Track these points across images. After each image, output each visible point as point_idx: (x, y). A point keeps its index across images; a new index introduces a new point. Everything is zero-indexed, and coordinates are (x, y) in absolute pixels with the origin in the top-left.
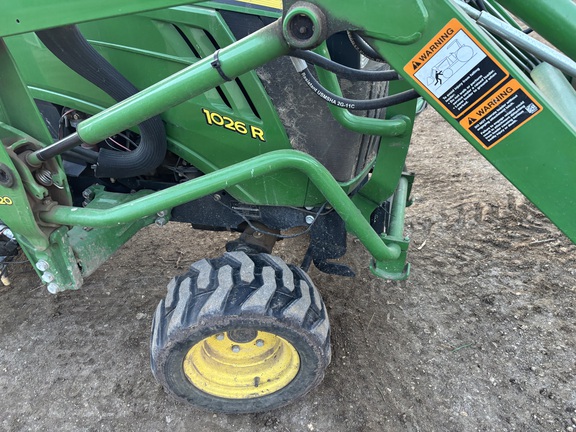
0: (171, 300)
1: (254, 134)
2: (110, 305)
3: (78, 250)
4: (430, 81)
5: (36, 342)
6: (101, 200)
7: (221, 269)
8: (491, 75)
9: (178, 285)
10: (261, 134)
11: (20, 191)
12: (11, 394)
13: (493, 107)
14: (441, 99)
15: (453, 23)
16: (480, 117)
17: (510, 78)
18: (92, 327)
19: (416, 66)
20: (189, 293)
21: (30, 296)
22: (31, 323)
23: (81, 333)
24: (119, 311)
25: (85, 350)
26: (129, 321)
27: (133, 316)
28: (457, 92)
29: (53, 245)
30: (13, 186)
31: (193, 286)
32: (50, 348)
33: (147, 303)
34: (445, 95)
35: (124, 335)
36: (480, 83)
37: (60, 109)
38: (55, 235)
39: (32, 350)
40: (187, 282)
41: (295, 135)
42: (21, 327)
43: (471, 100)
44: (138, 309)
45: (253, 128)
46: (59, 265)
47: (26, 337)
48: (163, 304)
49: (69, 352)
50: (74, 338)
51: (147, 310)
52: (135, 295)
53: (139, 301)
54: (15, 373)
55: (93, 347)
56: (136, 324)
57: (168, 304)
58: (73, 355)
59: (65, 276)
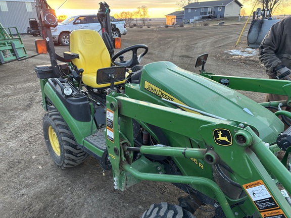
0: (149, 213)
1: (200, 166)
2: (132, 196)
3: (128, 178)
4: (251, 194)
5: (104, 199)
6: (142, 160)
7: (170, 211)
8: (273, 204)
9: (154, 208)
10: (202, 167)
11: (119, 157)
12: (90, 215)
13: (273, 215)
14: (254, 202)
15: (260, 181)
16: (267, 215)
17: (279, 209)
18: (123, 202)
19: (247, 187)
20: (156, 215)
21: (109, 179)
22: (105, 190)
23: (119, 203)
24: (134, 201)
25: (117, 211)
26: (136, 207)
27: (138, 206)
28: (261, 203)
29: (121, 175)
30: (118, 155)
31: (158, 213)
32: (108, 203)
33: (144, 203)
34: (256, 201)
35: (131, 212)
36: (269, 204)
37: (141, 126)
38: (122, 172)
39: (102, 201)
40: (157, 209)
41: (215, 173)
42: (102, 190)
43: (265, 208)
44: (141, 204)
45: (200, 164)
46: (120, 181)
47: (102, 195)
48: (147, 213)
49: (112, 209)
50: (116, 204)
51: (143, 206)
52: (142, 197)
53: (142, 200)
54: (94, 207)
55: (120, 211)
56: (138, 210)
57: (148, 214)
58: (113, 210)
59: (120, 185)
